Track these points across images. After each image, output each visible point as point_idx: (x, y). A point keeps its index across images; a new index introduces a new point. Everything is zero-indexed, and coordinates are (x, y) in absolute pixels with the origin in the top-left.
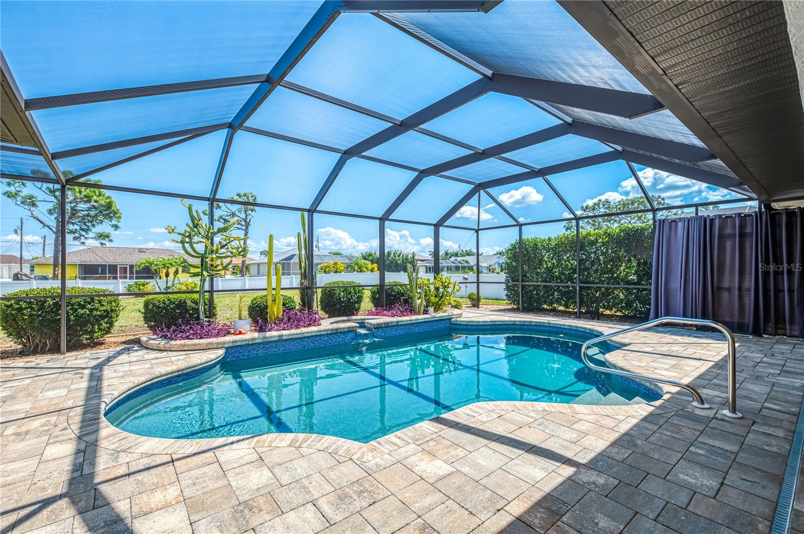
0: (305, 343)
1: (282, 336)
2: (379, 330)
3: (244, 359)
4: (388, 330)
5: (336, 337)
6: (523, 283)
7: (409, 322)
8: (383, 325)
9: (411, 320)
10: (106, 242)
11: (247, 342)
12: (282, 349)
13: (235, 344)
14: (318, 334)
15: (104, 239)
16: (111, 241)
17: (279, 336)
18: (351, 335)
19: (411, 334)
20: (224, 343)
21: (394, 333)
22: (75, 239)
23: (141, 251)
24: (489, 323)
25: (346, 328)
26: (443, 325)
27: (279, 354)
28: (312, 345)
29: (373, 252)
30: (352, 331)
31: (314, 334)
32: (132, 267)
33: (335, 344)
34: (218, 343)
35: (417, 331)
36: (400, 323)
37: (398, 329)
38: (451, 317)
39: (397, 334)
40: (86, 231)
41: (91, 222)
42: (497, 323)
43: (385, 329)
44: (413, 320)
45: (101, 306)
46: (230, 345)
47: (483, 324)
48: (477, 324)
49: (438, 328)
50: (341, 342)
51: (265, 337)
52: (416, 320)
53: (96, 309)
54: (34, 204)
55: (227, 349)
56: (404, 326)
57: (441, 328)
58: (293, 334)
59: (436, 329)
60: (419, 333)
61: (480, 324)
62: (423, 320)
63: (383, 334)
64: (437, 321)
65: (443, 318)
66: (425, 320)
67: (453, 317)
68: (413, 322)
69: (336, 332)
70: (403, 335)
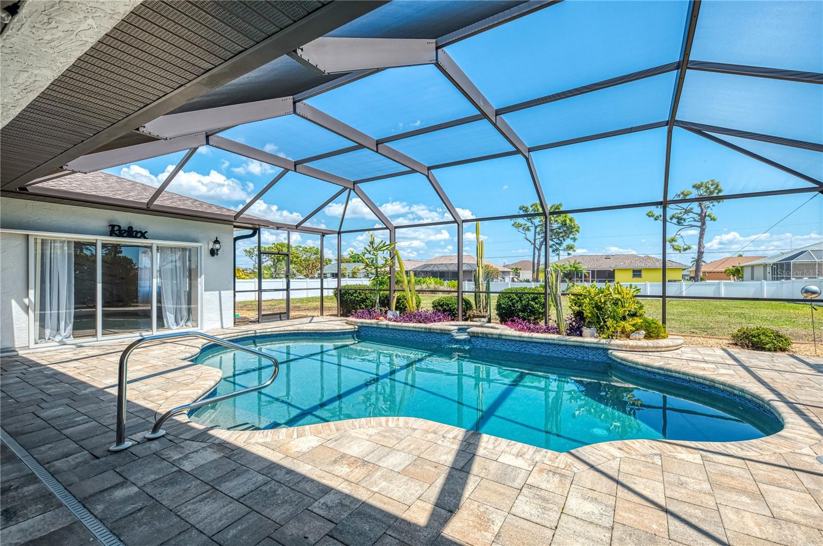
1: (388, 325)
2: (479, 339)
3: (369, 336)
4: (491, 342)
7: (518, 339)
8: (480, 335)
9: (520, 337)
10: (570, 252)
14: (414, 329)
15: (569, 250)
16: (574, 251)
18: (446, 337)
19: (525, 354)
22: (553, 251)
23: (607, 258)
25: (438, 329)
26: (591, 356)
30: (447, 334)
32: (593, 272)
35: (538, 353)
36: (504, 337)
37: (505, 344)
38: (605, 346)
39: (504, 349)
40: (560, 244)
41: (563, 237)
42: (674, 374)
43: (486, 340)
44: (524, 337)
45: (360, 295)
46: (360, 325)
47: (644, 368)
48: (634, 365)
49: (580, 358)
50: (437, 342)
51: (377, 324)
52: (528, 337)
53: (358, 297)
54: (528, 229)
55: (360, 327)
56: (514, 343)
57: (585, 358)
58: (396, 326)
59: (575, 359)
60: (540, 356)
61: (639, 367)
62: (544, 341)
63: (484, 345)
64: (575, 346)
65: (586, 345)
66: (547, 341)
67: (610, 347)
68: (525, 339)
69: (430, 332)
70: (515, 353)
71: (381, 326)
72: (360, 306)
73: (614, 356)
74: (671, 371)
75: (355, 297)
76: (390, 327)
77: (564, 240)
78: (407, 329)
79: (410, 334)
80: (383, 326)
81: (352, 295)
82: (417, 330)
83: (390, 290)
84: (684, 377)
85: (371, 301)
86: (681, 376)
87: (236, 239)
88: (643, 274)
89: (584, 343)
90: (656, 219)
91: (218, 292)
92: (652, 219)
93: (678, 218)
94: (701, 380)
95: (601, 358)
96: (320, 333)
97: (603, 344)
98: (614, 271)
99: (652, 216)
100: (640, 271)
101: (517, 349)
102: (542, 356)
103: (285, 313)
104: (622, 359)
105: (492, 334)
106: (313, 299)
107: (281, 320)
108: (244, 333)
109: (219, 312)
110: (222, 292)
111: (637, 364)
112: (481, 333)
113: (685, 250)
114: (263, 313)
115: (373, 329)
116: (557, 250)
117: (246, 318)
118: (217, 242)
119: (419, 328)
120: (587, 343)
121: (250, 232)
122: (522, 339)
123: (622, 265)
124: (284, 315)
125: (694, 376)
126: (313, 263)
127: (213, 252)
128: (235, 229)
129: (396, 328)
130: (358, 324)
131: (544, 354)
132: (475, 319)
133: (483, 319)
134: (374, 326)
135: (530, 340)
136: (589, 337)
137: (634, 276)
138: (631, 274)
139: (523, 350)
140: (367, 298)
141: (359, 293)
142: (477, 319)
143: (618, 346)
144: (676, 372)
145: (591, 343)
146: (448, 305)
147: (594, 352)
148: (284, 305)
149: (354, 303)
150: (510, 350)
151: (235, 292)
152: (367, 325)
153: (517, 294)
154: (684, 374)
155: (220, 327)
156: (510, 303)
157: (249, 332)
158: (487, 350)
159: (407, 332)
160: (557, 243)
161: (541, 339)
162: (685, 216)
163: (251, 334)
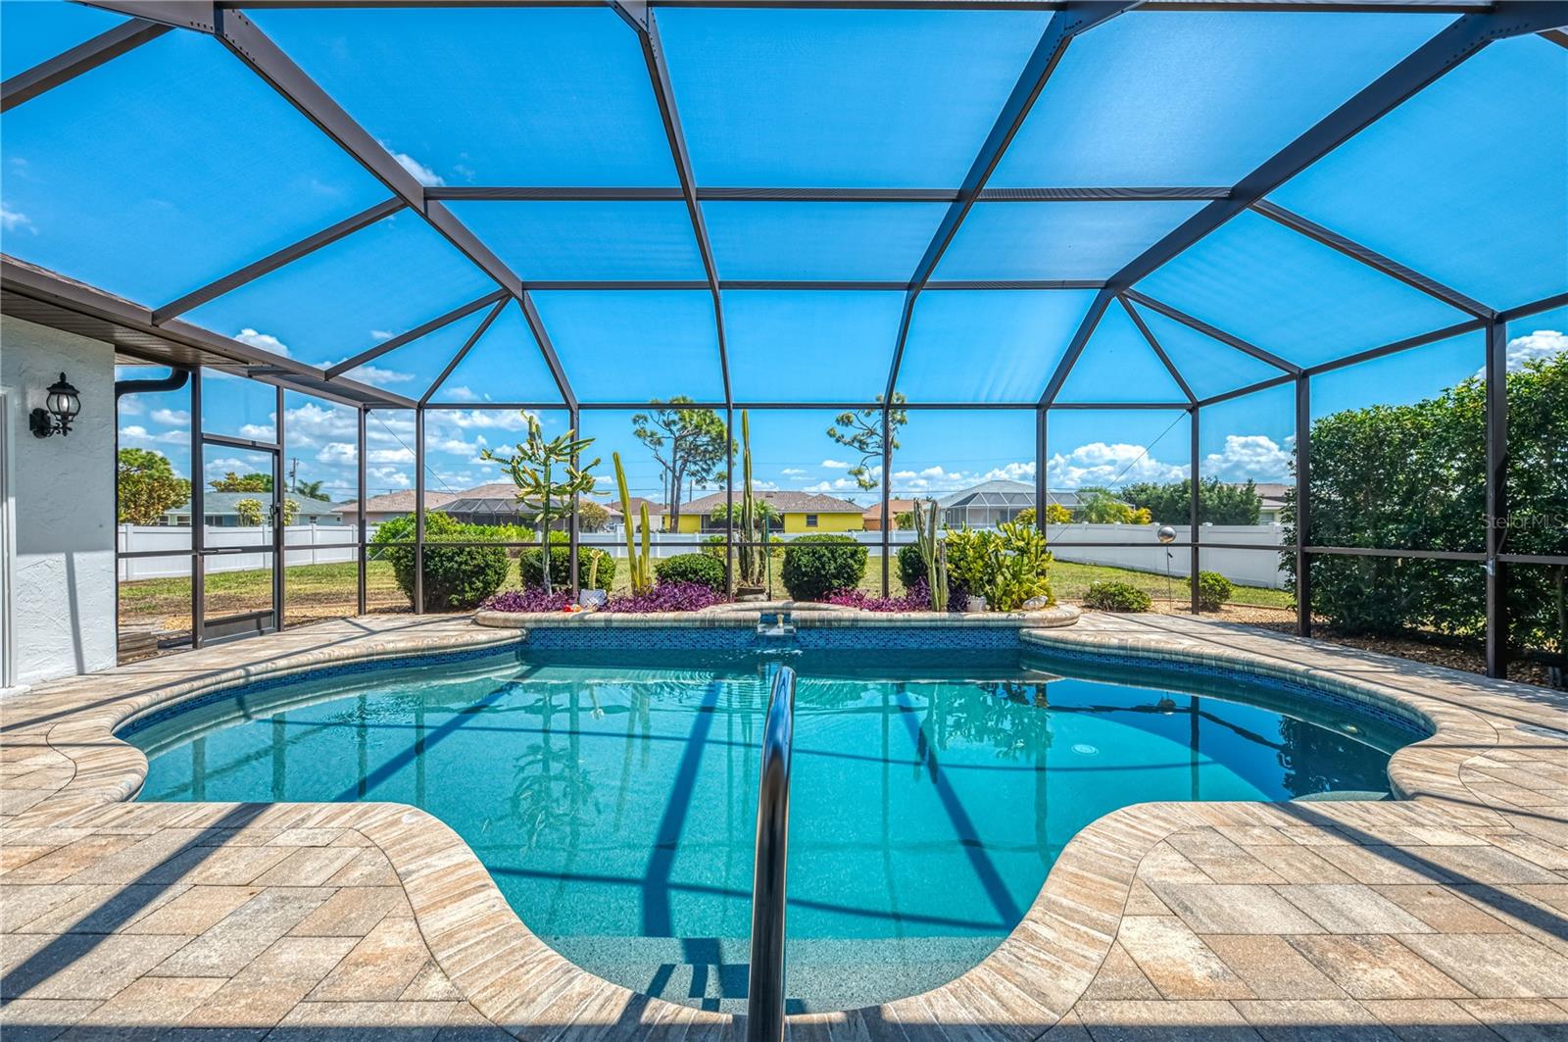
0: (655, 639)
1: (610, 621)
2: (812, 632)
3: (556, 651)
4: (835, 636)
5: (714, 635)
6: (1308, 549)
7: (886, 624)
8: (818, 624)
9: (890, 621)
11: (556, 624)
12: (615, 643)
13: (539, 625)
14: (676, 624)
15: (722, 481)
17: (606, 621)
18: (745, 636)
19: (896, 651)
20: (524, 621)
21: (849, 643)
24: (1116, 651)
25: (731, 621)
26: (995, 642)
27: (610, 651)
28: (667, 642)
29: (1151, 485)
30: (748, 628)
31: (668, 624)
33: (714, 647)
34: (516, 621)
35: (915, 646)
36: (861, 624)
37: (862, 637)
38: (1017, 624)
39: (859, 646)
40: (708, 471)
41: (712, 459)
42: (1141, 654)
43: (825, 632)
44: (896, 621)
45: (472, 558)
46: (533, 625)
47: (1096, 650)
48: (1078, 648)
49: (979, 646)
50: (726, 647)
51: (582, 620)
52: (904, 621)
53: (466, 563)
54: (659, 442)
55: (531, 631)
56: (875, 633)
57: (987, 647)
58: (628, 621)
59: (973, 649)
60: (919, 651)
61: (1087, 649)
62: (928, 624)
63: (821, 642)
64: (972, 629)
65: (991, 624)
66: (933, 624)
67: (1024, 624)
68: (898, 624)
69: (711, 626)
70: (877, 651)
71: (592, 624)
72: (471, 583)
73: (1036, 637)
74: (1137, 650)
75: (461, 563)
76: (615, 624)
77: (714, 464)
78: (658, 624)
79: (663, 635)
80: (596, 625)
81: (451, 559)
82: (682, 625)
83: (570, 545)
84: (1155, 655)
85: (496, 572)
86: (1151, 655)
87: (123, 388)
88: (820, 520)
89: (988, 621)
90: (838, 441)
91: (62, 557)
92: (834, 439)
93: (860, 441)
94: (1182, 658)
95: (1009, 643)
96: (433, 657)
97: (1015, 620)
98: (782, 517)
99: (834, 436)
100: (815, 517)
101: (882, 644)
102: (923, 651)
103: (270, 613)
104: (1056, 640)
105: (840, 620)
106: (255, 576)
107: (262, 633)
108: (208, 681)
109: (68, 623)
110: (77, 557)
111: (1084, 644)
112: (819, 621)
113: (872, 486)
114: (208, 617)
115: (566, 634)
116: (703, 479)
117: (147, 636)
118: (62, 387)
119: (687, 620)
120: (993, 620)
121: (162, 372)
122: (893, 624)
123: (793, 507)
124: (270, 619)
125: (1170, 653)
126: (151, 491)
127: (39, 423)
128: (119, 358)
129: (631, 625)
130: (527, 625)
131: (925, 647)
132: (746, 597)
133: (761, 596)
134: (572, 625)
135: (907, 624)
136: (978, 612)
137: (809, 524)
138: (804, 521)
139: (891, 644)
140: (487, 565)
141: (469, 553)
142: (751, 597)
143: (1034, 621)
144: (1144, 650)
145: (998, 620)
146: (695, 572)
147: (1000, 635)
148: (266, 590)
149: (457, 578)
150: (869, 647)
151: (118, 556)
152: (552, 625)
153: (826, 545)
154: (1156, 651)
155: (74, 669)
156: (817, 564)
157: (224, 676)
158: (827, 651)
159: (657, 632)
160: (703, 469)
161: (925, 621)
162: (869, 441)
163: (229, 680)
